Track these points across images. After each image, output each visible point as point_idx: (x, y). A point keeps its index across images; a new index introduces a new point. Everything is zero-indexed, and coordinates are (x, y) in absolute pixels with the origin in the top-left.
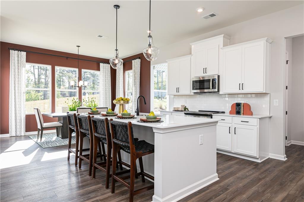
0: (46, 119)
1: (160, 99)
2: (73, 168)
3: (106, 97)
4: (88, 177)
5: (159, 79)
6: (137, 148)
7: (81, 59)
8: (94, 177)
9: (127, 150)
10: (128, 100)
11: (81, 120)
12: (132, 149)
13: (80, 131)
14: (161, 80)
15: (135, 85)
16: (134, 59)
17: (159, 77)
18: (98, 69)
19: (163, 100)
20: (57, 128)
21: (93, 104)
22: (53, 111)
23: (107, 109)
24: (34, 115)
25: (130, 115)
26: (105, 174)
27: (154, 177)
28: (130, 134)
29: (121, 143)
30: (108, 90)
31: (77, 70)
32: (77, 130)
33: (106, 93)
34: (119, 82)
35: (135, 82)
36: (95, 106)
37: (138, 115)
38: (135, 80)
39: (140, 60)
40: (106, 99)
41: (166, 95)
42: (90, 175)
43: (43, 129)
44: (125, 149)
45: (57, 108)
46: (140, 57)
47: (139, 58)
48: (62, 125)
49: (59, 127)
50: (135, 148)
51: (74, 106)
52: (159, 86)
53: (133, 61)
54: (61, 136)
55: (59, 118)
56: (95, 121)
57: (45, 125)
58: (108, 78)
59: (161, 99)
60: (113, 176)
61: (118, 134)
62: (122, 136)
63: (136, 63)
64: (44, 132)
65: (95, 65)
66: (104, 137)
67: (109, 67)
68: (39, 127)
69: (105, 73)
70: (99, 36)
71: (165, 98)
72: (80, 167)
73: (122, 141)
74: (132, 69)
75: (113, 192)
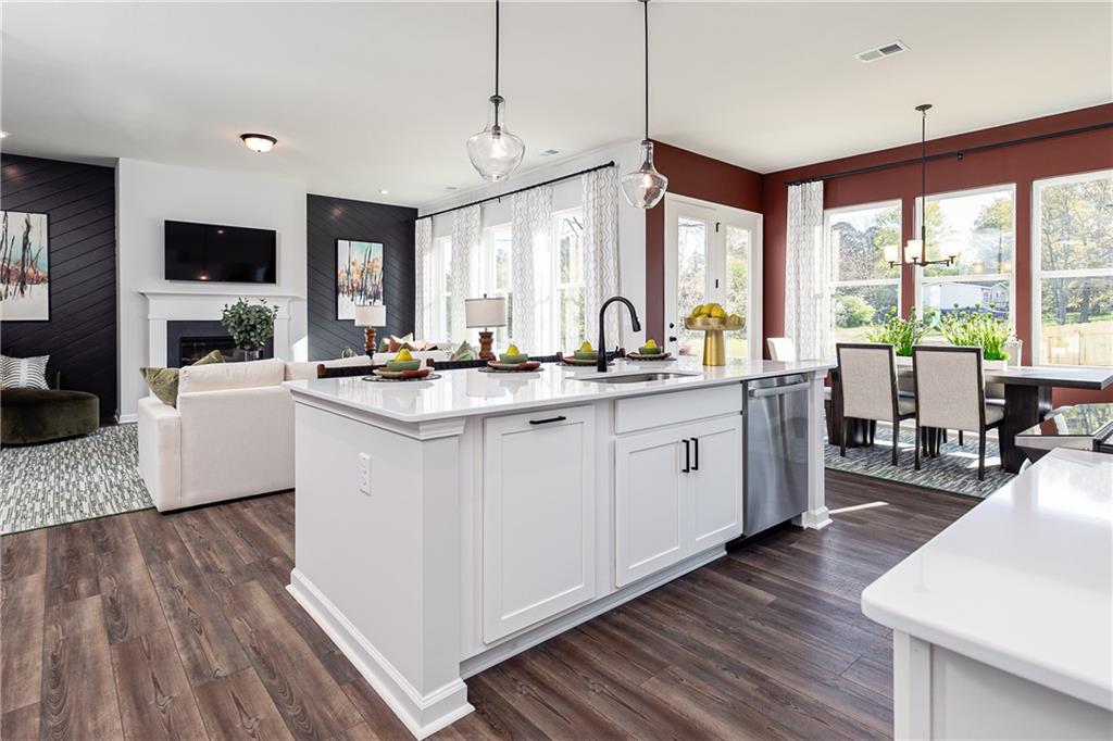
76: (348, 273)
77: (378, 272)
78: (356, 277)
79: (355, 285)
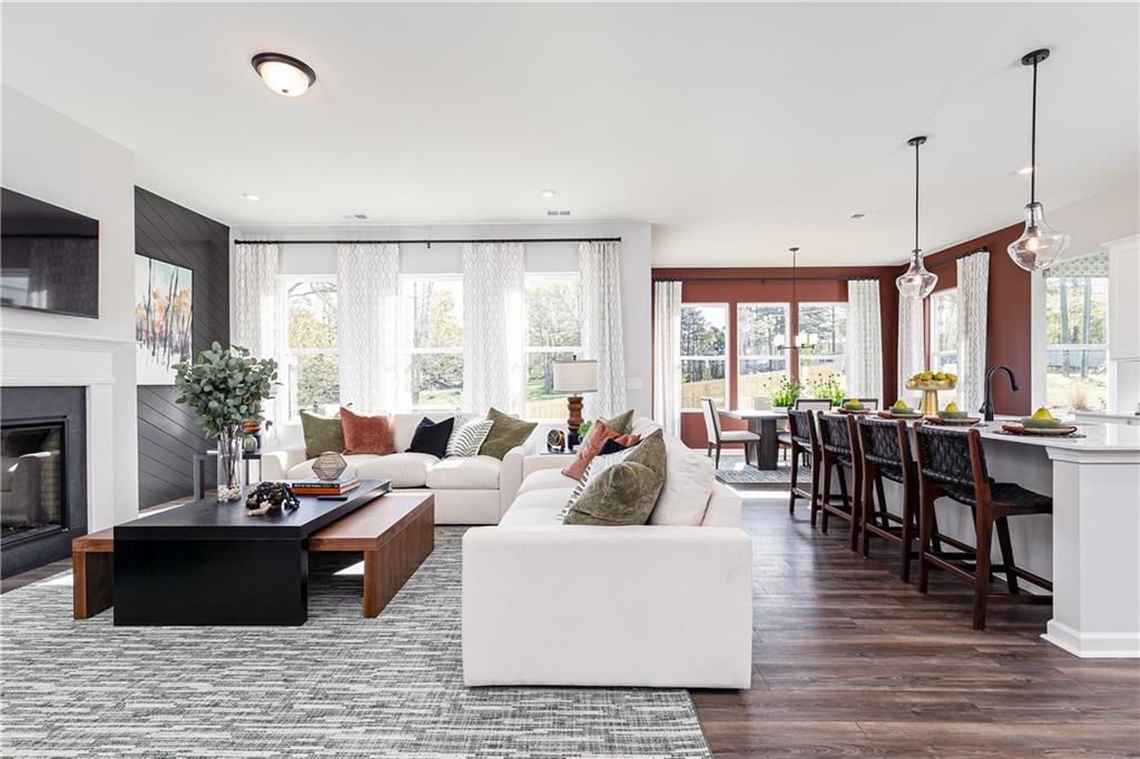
0: (726, 422)
1: (1079, 375)
2: (807, 529)
3: (866, 373)
4: (849, 551)
5: (1070, 300)
6: (994, 496)
7: (801, 279)
8: (866, 553)
9: (962, 498)
10: (954, 379)
11: (827, 426)
12: (983, 492)
13: (825, 450)
14: (1082, 301)
15: (967, 332)
16: (964, 256)
17: (1070, 292)
18: (844, 297)
19: (1091, 376)
20: (747, 444)
21: (833, 389)
22: (734, 405)
23: (874, 404)
24: (702, 414)
25: (966, 417)
26: (899, 553)
27: (1052, 584)
28: (975, 456)
29: (949, 479)
30: (872, 351)
31: (786, 306)
32: (816, 447)
33: (866, 360)
34: (908, 327)
35: (967, 324)
36: (838, 396)
37: (989, 418)
38: (967, 317)
39: (987, 254)
40: (866, 378)
41: (1104, 359)
42: (854, 548)
43: (721, 444)
44: (957, 495)
45: (741, 398)
46: (985, 244)
47: (985, 249)
48: (759, 438)
49: (753, 441)
50: (989, 494)
51: (784, 396)
52: (1071, 324)
53: (960, 262)
54: (756, 464)
55: (752, 423)
56: (867, 427)
57: (725, 435)
58: (873, 320)
59: (1083, 376)
60: (923, 555)
61: (938, 458)
62: (950, 461)
63: (974, 269)
64: (723, 452)
65: (834, 287)
66: (895, 463)
67: (875, 288)
68: (712, 438)
69: (864, 306)
70: (855, 216)
71: (1101, 369)
72: (825, 530)
73: (947, 473)
74: (956, 285)
75: (923, 589)
76: (148, 310)
77: (187, 312)
78: (158, 317)
79: (157, 331)
